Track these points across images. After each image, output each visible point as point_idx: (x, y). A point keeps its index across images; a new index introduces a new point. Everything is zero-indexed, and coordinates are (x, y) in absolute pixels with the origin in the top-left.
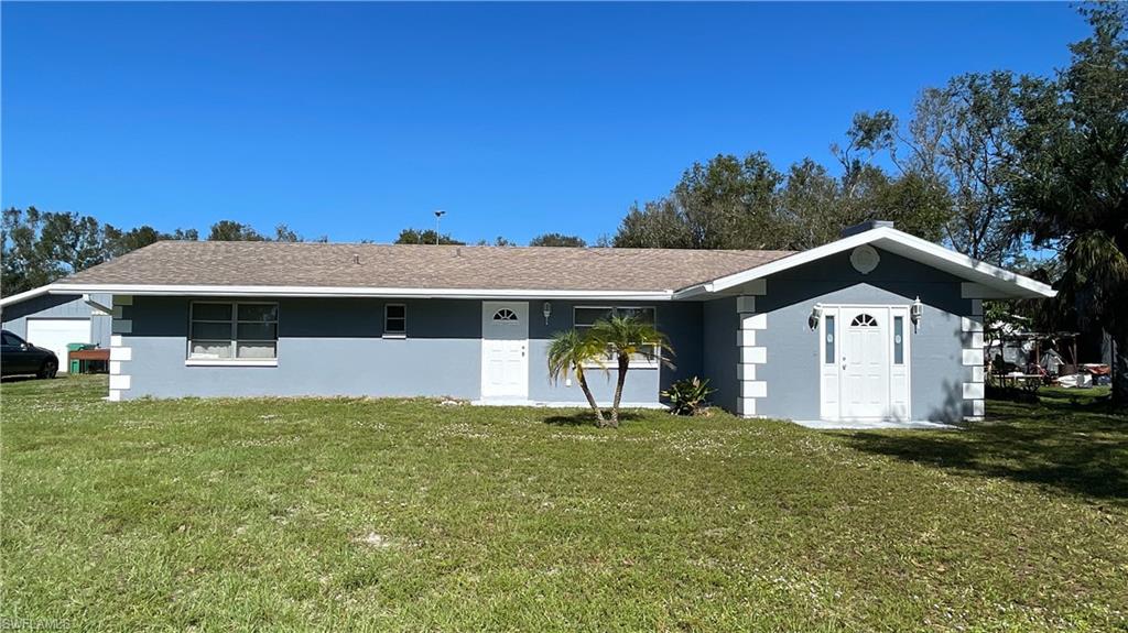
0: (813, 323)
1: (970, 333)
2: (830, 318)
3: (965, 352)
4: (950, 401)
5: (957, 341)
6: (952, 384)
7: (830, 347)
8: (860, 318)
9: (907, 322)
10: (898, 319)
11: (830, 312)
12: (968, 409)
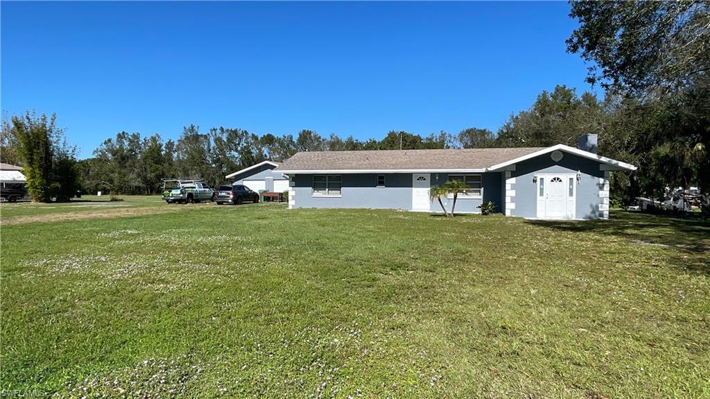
0: (535, 181)
1: (603, 184)
2: (542, 179)
3: (601, 192)
4: (593, 212)
5: (597, 187)
6: (594, 205)
7: (542, 190)
8: (554, 179)
9: (575, 180)
10: (571, 179)
11: (542, 177)
12: (601, 215)
